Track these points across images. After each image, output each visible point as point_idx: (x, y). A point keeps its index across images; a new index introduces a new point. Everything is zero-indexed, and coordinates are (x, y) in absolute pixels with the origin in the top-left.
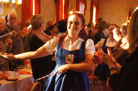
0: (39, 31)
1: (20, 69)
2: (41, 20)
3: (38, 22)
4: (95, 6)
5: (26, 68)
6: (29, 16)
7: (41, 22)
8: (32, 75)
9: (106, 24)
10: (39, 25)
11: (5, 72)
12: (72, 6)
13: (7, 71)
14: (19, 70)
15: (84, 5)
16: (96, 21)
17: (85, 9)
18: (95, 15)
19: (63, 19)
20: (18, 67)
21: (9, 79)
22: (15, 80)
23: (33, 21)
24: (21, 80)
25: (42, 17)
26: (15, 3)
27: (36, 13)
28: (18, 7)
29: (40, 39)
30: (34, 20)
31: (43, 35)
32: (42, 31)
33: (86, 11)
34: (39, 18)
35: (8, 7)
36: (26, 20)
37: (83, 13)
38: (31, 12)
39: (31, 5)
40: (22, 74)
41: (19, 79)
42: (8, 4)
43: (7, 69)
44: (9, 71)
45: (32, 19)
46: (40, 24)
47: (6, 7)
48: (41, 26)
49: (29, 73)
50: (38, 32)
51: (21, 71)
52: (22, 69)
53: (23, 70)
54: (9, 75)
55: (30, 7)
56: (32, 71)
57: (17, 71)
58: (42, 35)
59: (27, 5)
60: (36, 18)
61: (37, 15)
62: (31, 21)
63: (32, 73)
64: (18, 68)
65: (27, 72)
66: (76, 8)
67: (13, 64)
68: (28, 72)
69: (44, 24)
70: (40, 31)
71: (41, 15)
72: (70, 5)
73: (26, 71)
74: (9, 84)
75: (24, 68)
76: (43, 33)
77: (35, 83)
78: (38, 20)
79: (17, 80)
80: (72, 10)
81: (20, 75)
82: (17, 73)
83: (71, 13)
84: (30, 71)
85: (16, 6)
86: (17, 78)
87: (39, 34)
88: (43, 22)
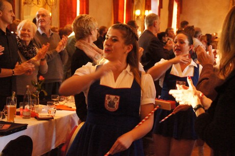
0: (87, 41)
1: (57, 102)
2: (90, 25)
3: (86, 28)
4: (176, 1)
5: (66, 101)
6: (71, 18)
8: (75, 112)
10: (87, 32)
11: (33, 106)
12: (139, 1)
13: (37, 104)
14: (54, 103)
16: (178, 25)
17: (161, 7)
18: (176, 17)
20: (54, 98)
21: (40, 117)
22: (49, 119)
23: (78, 25)
24: (58, 119)
25: (92, 20)
27: (81, 12)
28: (53, 4)
29: (88, 55)
31: (93, 48)
32: (92, 42)
33: (161, 9)
34: (87, 20)
35: (38, 3)
37: (157, 13)
38: (74, 11)
40: (59, 109)
41: (55, 118)
43: (37, 102)
44: (40, 105)
45: (77, 22)
46: (89, 30)
47: (35, 4)
48: (91, 34)
49: (71, 108)
50: (84, 43)
51: (58, 104)
52: (60, 102)
53: (61, 103)
54: (40, 111)
55: (71, 3)
56: (75, 105)
57: (52, 104)
58: (91, 49)
60: (83, 20)
62: (75, 25)
63: (75, 108)
64: (54, 101)
65: (67, 107)
66: (146, 4)
67: (46, 94)
68: (69, 106)
69: (94, 30)
70: (89, 42)
71: (89, 16)
73: (66, 104)
74: (40, 124)
75: (62, 101)
76: (93, 46)
77: (79, 124)
78: (86, 24)
79: (53, 118)
80: (139, 9)
81: (57, 111)
82: (53, 109)
83: (137, 12)
84: (73, 105)
85: (50, 2)
86: (53, 115)
87: (86, 48)
88: (93, 27)
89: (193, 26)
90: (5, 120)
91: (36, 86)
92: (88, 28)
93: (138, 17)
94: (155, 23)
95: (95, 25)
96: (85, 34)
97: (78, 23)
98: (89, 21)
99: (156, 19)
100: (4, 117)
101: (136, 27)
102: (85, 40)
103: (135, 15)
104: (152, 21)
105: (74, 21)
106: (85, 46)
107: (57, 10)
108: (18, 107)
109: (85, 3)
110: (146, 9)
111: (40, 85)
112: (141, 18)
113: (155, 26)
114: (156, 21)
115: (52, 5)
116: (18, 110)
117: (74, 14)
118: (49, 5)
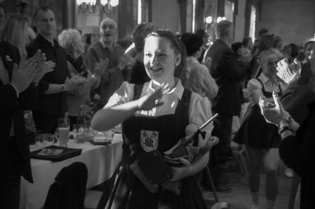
4: (255, 6)
6: (130, 28)
11: (89, 128)
12: (210, 7)
15: (233, 4)
16: (255, 34)
17: (236, 13)
18: (254, 24)
19: (193, 31)
21: (95, 141)
22: (106, 144)
23: (137, 35)
25: (153, 28)
26: (107, 5)
27: (143, 19)
28: (111, 12)
33: (237, 16)
35: (94, 12)
36: (125, 35)
39: (135, 8)
40: (118, 133)
41: (113, 142)
42: (94, 7)
45: (137, 31)
47: (90, 13)
55: (132, 10)
59: (128, 7)
60: (144, 29)
61: (144, 23)
62: (135, 35)
66: (219, 10)
72: (206, 4)
74: (96, 149)
79: (110, 143)
80: (210, 16)
81: (115, 135)
82: (110, 132)
83: (208, 20)
86: (110, 139)
89: (273, 35)
90: (57, 144)
91: (91, 106)
93: (209, 25)
98: (150, 30)
100: (56, 141)
101: (205, 37)
103: (206, 23)
105: (134, 31)
108: (71, 130)
109: (147, 10)
110: (218, 16)
111: (96, 105)
112: (212, 26)
113: (227, 35)
114: (229, 29)
115: (110, 14)
116: (71, 133)
118: (107, 14)
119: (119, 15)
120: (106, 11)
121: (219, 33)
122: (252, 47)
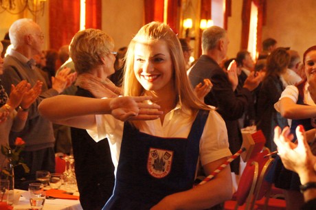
0: (95, 76)
1: (47, 183)
2: (100, 47)
3: (92, 53)
4: (256, 4)
6: (69, 34)
7: (101, 51)
8: (78, 202)
9: (287, 55)
10: (94, 61)
11: (4, 191)
12: (189, 4)
13: (11, 189)
14: (42, 186)
16: (258, 46)
17: (228, 13)
18: (256, 31)
20: (40, 177)
23: (78, 48)
25: (103, 38)
27: (88, 25)
28: (39, 8)
30: (80, 47)
31: (107, 86)
32: (104, 77)
33: (229, 19)
34: (94, 39)
35: (11, 7)
36: (60, 45)
37: (221, 26)
38: (76, 22)
39: (75, 3)
40: (51, 198)
43: (11, 185)
44: (16, 191)
46: (99, 57)
47: (5, 9)
48: (102, 63)
49: (72, 194)
50: (91, 79)
51: (48, 188)
52: (51, 184)
53: (54, 186)
54: (16, 201)
55: (71, 6)
57: (36, 189)
58: (103, 88)
60: (87, 40)
61: (88, 31)
62: (74, 48)
63: (77, 194)
64: (40, 182)
65: (65, 193)
66: (202, 9)
67: (27, 170)
68: (68, 191)
69: (108, 55)
70: (99, 76)
73: (63, 188)
75: (55, 182)
76: (106, 83)
78: (92, 47)
80: (189, 17)
81: (46, 200)
82: (39, 196)
83: (187, 23)
84: (74, 189)
85: (33, 5)
87: (94, 86)
88: (106, 51)
89: (288, 49)
91: (9, 156)
92: (96, 53)
93: (188, 31)
94: (220, 43)
95: (109, 47)
96: (91, 63)
97: (79, 44)
98: (97, 41)
99: (221, 37)
101: (187, 51)
102: (92, 74)
103: (183, 28)
104: (215, 40)
106: (93, 83)
107: (45, 20)
109: (94, 7)
110: (202, 17)
111: (17, 154)
112: (192, 33)
113: (219, 49)
115: (37, 11)
117: (75, 27)
118: (31, 11)
119: (51, 14)
120: (31, 7)
121: (207, 45)
122: (253, 66)
